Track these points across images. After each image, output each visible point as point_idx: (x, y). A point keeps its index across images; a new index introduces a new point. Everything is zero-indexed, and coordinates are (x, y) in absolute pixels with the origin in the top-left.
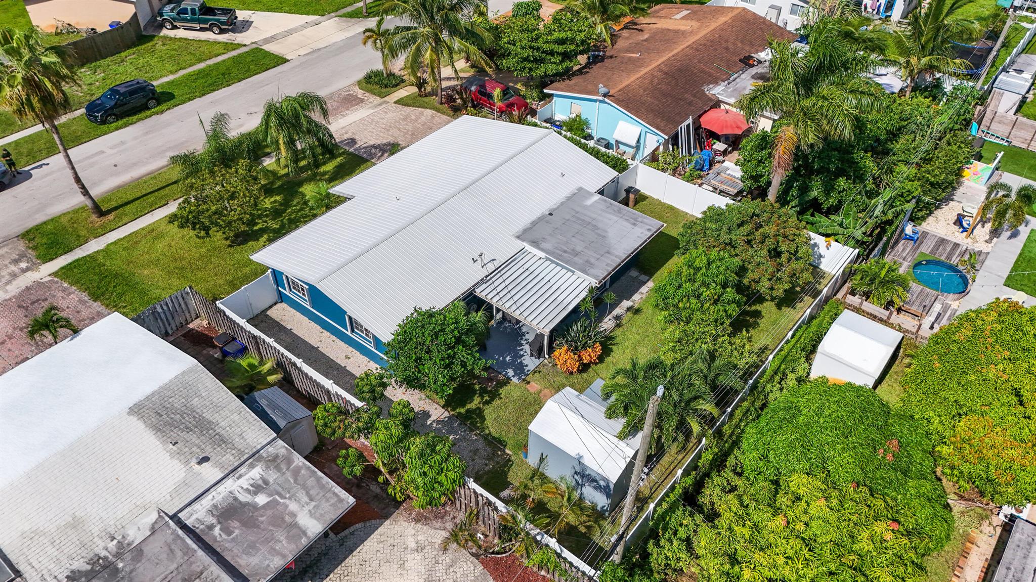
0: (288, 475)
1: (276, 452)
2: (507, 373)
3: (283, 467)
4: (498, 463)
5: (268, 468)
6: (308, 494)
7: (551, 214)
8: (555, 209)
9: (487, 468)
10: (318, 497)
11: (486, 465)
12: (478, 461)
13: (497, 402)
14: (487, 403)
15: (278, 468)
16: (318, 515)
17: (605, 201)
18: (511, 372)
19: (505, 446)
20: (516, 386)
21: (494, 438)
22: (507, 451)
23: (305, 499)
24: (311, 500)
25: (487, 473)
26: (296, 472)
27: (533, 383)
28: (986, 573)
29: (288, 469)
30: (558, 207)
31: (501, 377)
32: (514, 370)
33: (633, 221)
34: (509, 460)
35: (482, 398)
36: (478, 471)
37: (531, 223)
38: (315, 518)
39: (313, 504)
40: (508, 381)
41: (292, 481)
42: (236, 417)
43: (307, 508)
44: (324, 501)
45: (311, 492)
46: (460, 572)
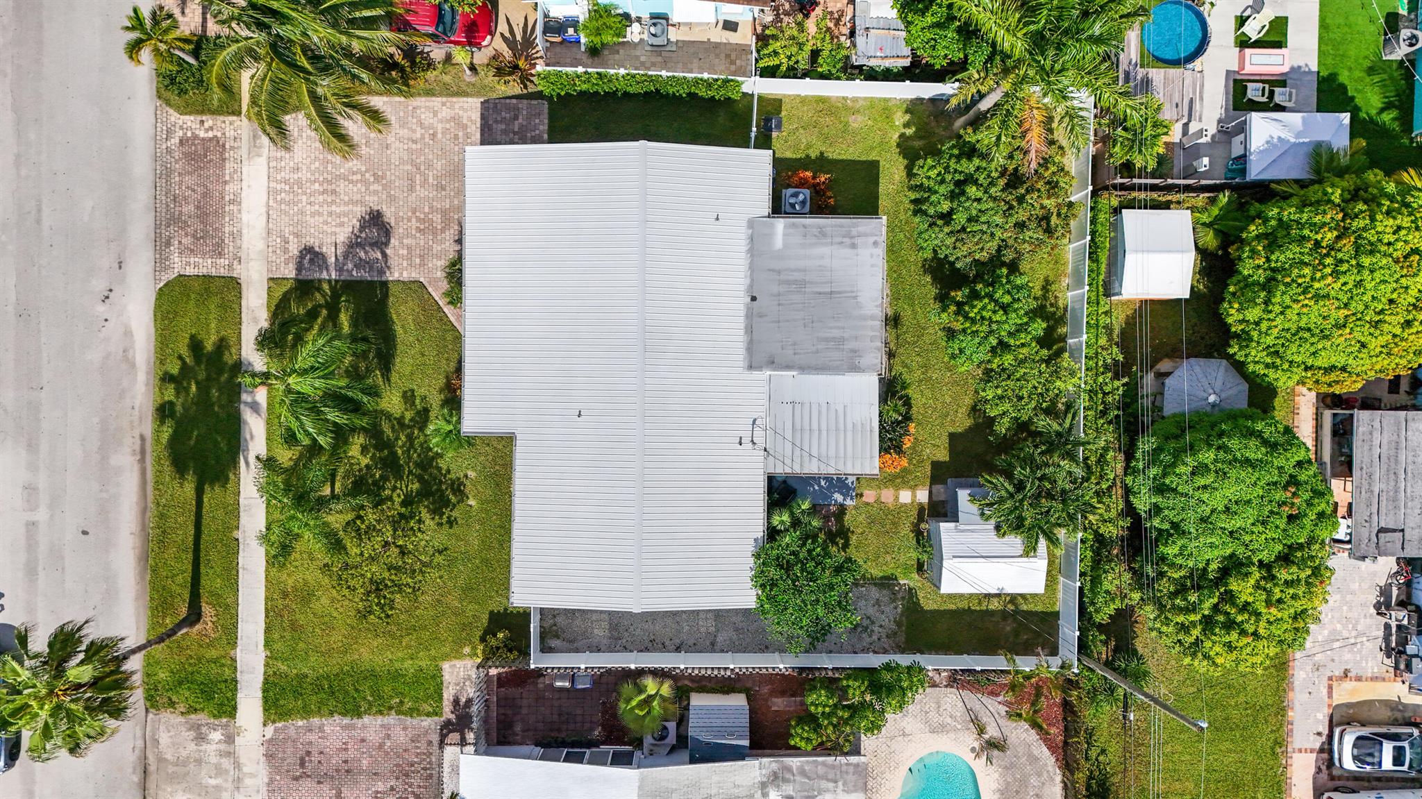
0: (798, 778)
1: (770, 770)
2: (836, 501)
3: (788, 776)
4: (903, 598)
5: (778, 786)
6: (828, 780)
7: (754, 299)
8: (751, 286)
9: (899, 610)
10: (838, 776)
11: (896, 608)
12: (887, 609)
13: (854, 539)
14: (846, 546)
15: (785, 781)
16: (851, 788)
17: (794, 225)
18: (839, 497)
19: (896, 579)
20: (856, 508)
21: (882, 578)
22: (902, 582)
23: (831, 785)
24: (836, 782)
25: (902, 614)
26: (803, 772)
27: (866, 492)
28: (1317, 419)
29: (794, 775)
30: (752, 280)
31: (833, 508)
32: (838, 492)
33: (847, 240)
34: (910, 589)
35: (837, 544)
36: (895, 619)
37: (746, 333)
38: (852, 792)
39: (840, 784)
40: (842, 509)
41: (807, 781)
42: (715, 778)
43: (839, 790)
44: (845, 776)
45: (830, 777)
46: (948, 707)
